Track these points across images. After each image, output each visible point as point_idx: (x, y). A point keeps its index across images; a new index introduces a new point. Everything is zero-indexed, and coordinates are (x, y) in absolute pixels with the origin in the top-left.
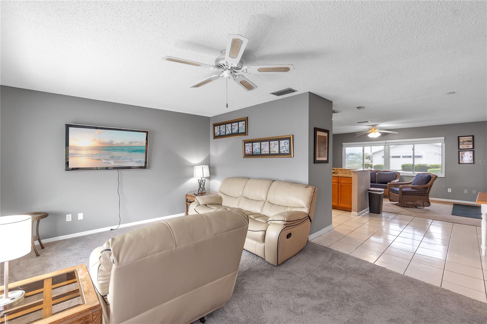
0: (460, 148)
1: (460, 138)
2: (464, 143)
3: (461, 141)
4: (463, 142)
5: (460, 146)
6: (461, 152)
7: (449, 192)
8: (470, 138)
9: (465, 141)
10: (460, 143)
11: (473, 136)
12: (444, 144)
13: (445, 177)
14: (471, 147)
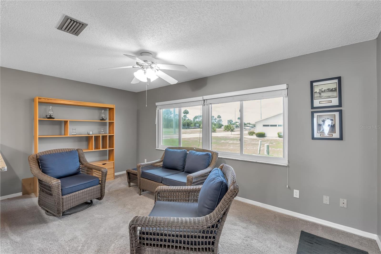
0: (315, 105)
1: (314, 84)
2: (323, 94)
3: (316, 90)
4: (320, 94)
5: (314, 101)
6: (316, 115)
7: (295, 196)
8: (333, 84)
9: (323, 90)
10: (316, 95)
11: (339, 79)
12: (287, 98)
13: (288, 166)
14: (335, 101)
